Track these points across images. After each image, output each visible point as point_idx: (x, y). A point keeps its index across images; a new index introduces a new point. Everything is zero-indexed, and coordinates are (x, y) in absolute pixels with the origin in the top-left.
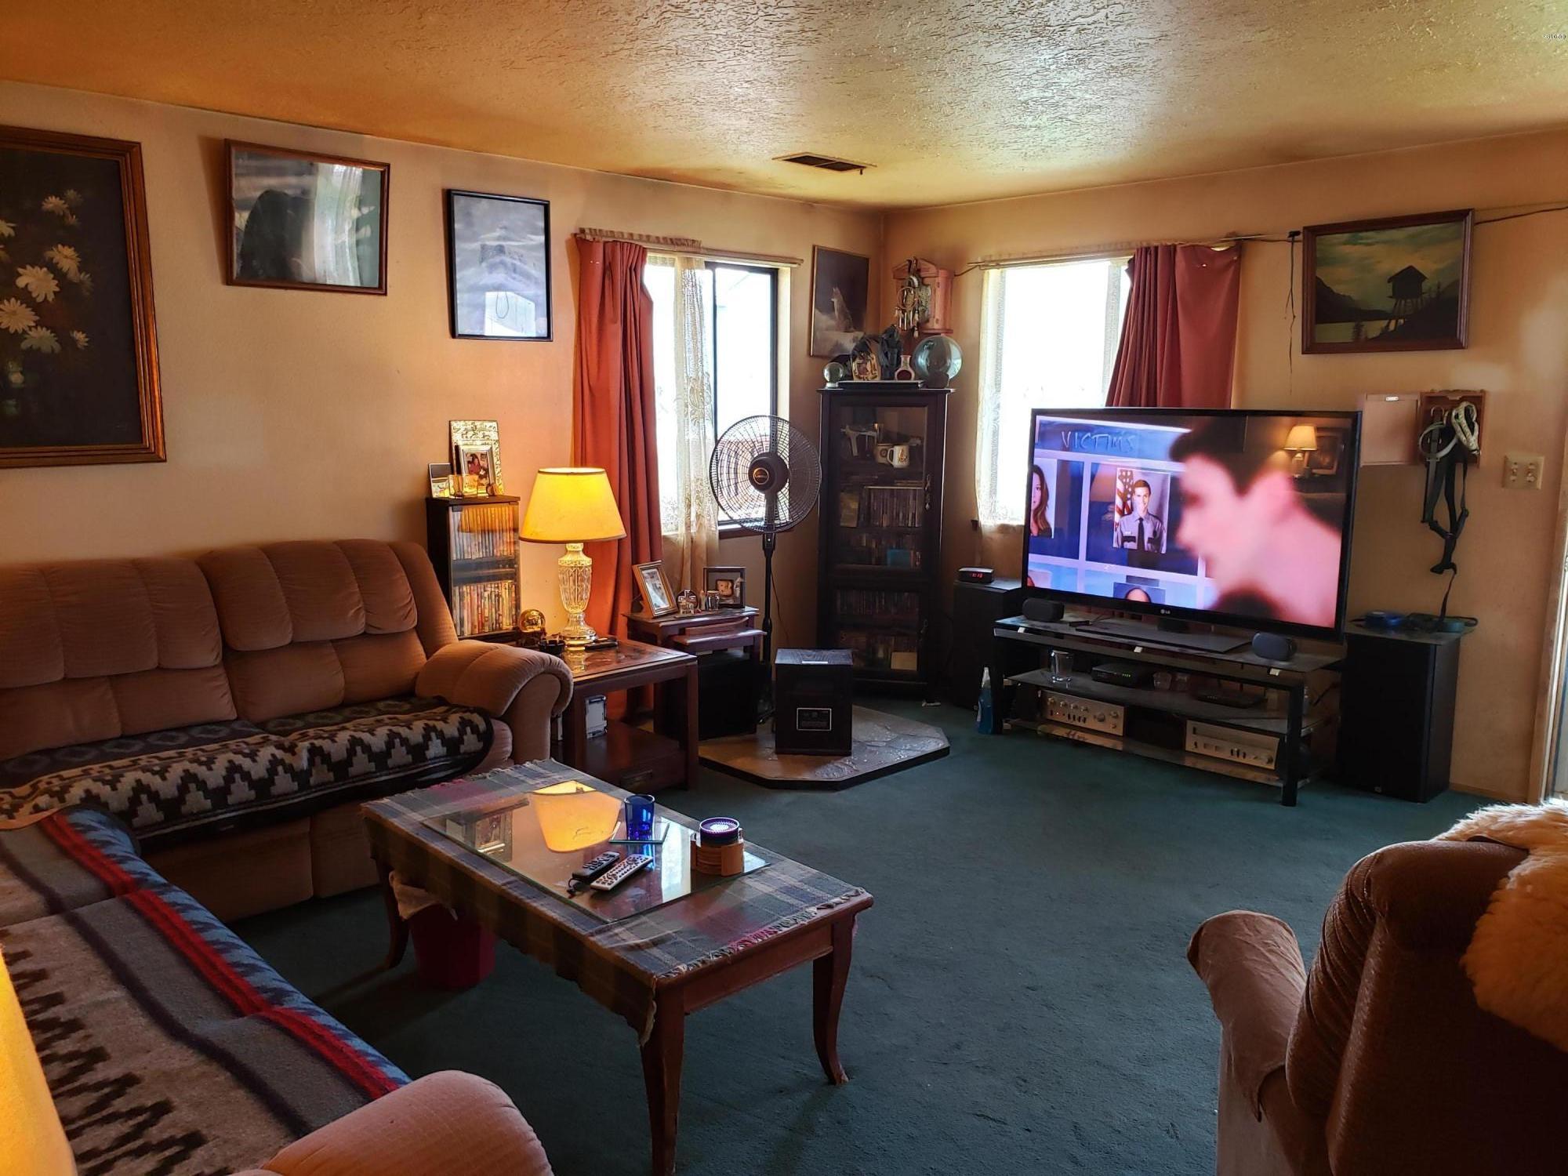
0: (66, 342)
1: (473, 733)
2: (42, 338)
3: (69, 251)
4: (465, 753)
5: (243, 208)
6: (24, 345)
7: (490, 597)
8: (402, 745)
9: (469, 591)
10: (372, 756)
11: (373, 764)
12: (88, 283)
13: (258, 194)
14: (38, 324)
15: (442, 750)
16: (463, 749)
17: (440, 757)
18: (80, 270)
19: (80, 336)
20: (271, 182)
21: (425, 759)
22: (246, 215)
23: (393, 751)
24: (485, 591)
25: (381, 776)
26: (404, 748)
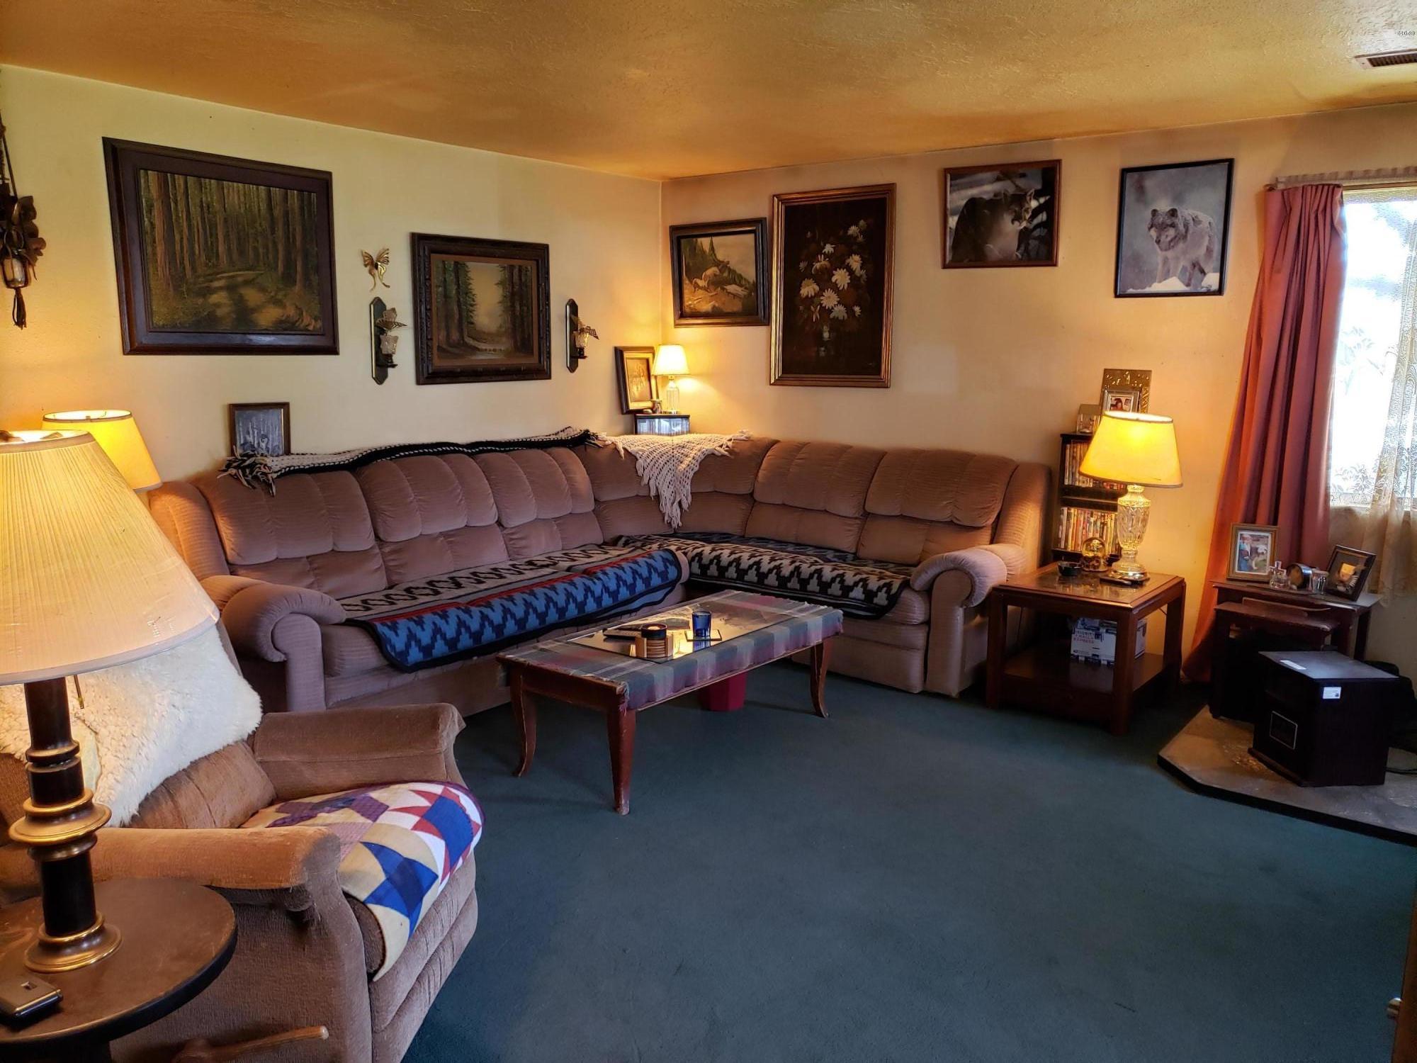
0: (850, 311)
1: (886, 592)
2: (840, 311)
3: (857, 258)
4: (876, 604)
5: (953, 214)
6: (832, 316)
7: (1095, 523)
8: (839, 583)
9: (1076, 513)
10: (820, 583)
11: (818, 588)
12: (865, 276)
13: (964, 202)
14: (839, 303)
15: (862, 596)
16: (876, 600)
17: (859, 600)
18: (861, 268)
19: (857, 309)
20: (974, 192)
21: (847, 596)
22: (956, 218)
23: (833, 584)
24: (1092, 516)
25: (820, 597)
26: (840, 585)
